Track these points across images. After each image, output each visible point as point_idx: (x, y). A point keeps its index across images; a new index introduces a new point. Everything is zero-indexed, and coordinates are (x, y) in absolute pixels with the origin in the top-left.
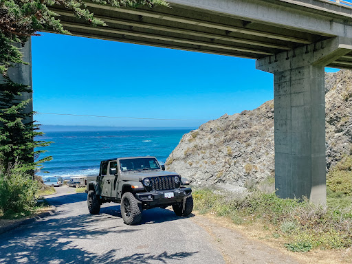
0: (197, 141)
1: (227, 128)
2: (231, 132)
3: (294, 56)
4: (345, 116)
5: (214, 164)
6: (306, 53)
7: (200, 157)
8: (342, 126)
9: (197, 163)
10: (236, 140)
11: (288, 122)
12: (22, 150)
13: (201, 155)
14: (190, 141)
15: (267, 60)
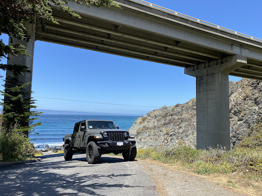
0: (146, 124)
1: (166, 115)
2: (169, 118)
3: (209, 66)
4: (244, 110)
5: (156, 140)
6: (217, 64)
7: (147, 135)
8: (242, 116)
9: (145, 139)
10: (172, 124)
11: (206, 109)
12: (21, 117)
13: (148, 133)
14: (140, 123)
15: (192, 68)
